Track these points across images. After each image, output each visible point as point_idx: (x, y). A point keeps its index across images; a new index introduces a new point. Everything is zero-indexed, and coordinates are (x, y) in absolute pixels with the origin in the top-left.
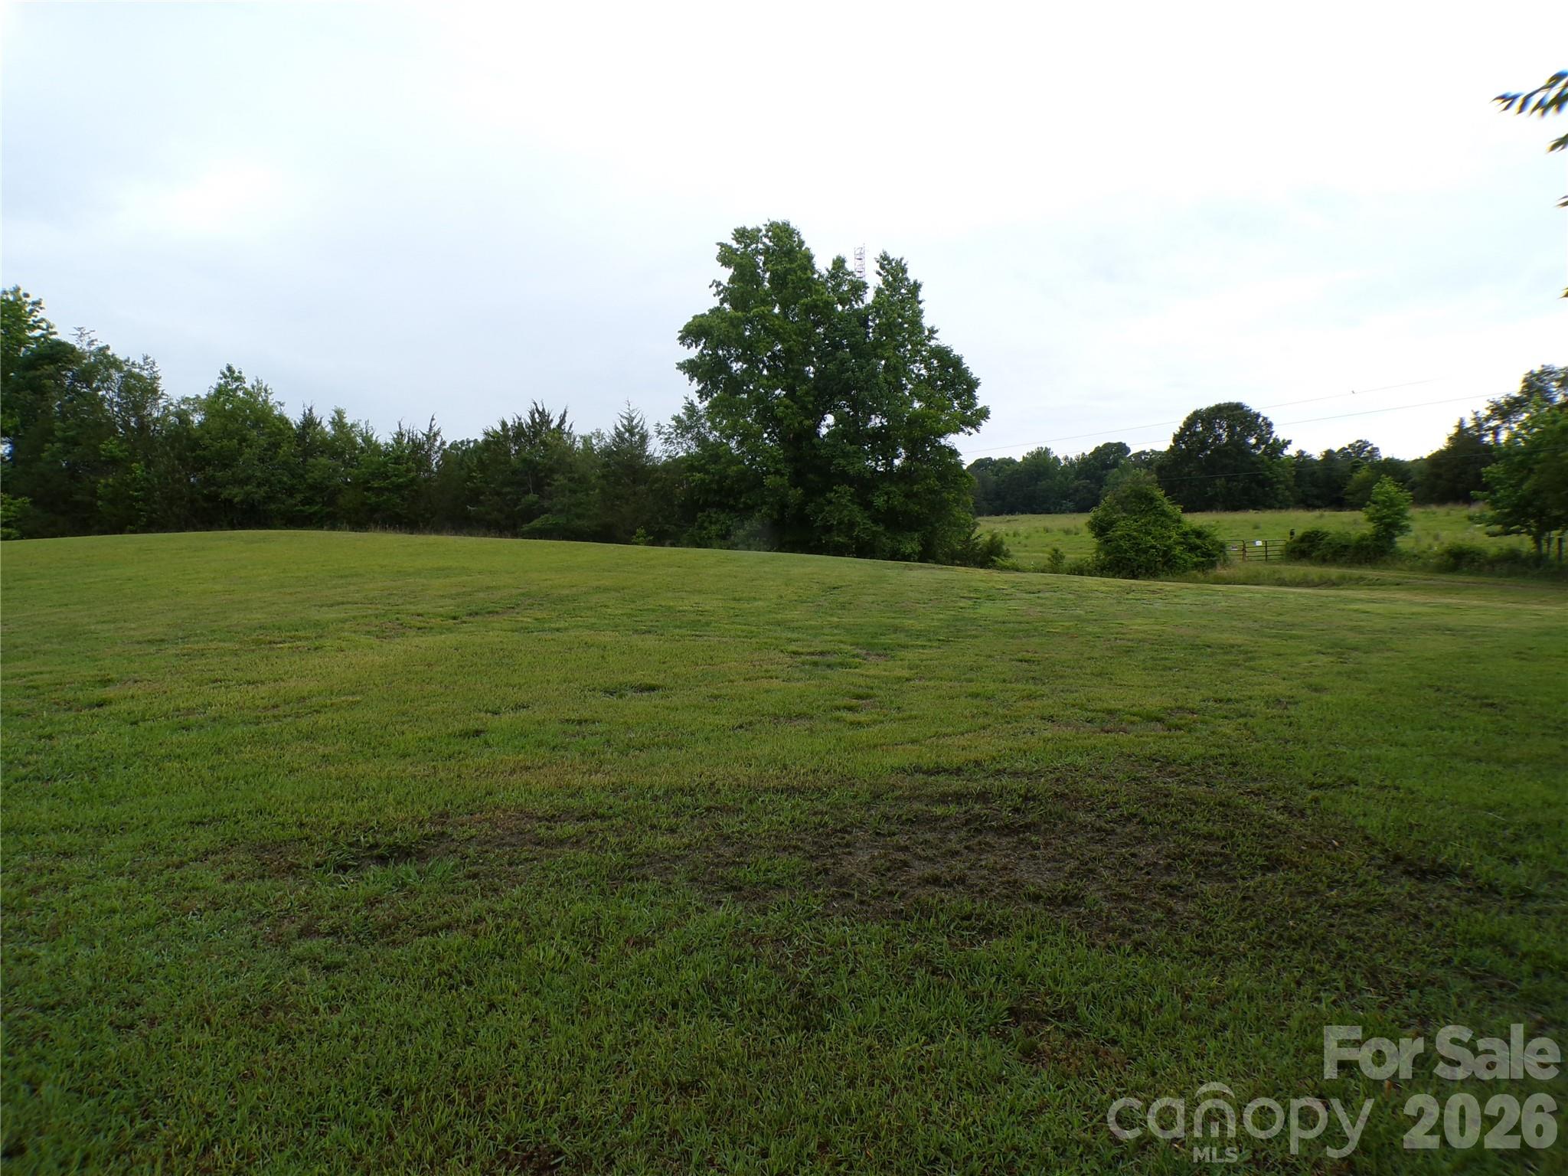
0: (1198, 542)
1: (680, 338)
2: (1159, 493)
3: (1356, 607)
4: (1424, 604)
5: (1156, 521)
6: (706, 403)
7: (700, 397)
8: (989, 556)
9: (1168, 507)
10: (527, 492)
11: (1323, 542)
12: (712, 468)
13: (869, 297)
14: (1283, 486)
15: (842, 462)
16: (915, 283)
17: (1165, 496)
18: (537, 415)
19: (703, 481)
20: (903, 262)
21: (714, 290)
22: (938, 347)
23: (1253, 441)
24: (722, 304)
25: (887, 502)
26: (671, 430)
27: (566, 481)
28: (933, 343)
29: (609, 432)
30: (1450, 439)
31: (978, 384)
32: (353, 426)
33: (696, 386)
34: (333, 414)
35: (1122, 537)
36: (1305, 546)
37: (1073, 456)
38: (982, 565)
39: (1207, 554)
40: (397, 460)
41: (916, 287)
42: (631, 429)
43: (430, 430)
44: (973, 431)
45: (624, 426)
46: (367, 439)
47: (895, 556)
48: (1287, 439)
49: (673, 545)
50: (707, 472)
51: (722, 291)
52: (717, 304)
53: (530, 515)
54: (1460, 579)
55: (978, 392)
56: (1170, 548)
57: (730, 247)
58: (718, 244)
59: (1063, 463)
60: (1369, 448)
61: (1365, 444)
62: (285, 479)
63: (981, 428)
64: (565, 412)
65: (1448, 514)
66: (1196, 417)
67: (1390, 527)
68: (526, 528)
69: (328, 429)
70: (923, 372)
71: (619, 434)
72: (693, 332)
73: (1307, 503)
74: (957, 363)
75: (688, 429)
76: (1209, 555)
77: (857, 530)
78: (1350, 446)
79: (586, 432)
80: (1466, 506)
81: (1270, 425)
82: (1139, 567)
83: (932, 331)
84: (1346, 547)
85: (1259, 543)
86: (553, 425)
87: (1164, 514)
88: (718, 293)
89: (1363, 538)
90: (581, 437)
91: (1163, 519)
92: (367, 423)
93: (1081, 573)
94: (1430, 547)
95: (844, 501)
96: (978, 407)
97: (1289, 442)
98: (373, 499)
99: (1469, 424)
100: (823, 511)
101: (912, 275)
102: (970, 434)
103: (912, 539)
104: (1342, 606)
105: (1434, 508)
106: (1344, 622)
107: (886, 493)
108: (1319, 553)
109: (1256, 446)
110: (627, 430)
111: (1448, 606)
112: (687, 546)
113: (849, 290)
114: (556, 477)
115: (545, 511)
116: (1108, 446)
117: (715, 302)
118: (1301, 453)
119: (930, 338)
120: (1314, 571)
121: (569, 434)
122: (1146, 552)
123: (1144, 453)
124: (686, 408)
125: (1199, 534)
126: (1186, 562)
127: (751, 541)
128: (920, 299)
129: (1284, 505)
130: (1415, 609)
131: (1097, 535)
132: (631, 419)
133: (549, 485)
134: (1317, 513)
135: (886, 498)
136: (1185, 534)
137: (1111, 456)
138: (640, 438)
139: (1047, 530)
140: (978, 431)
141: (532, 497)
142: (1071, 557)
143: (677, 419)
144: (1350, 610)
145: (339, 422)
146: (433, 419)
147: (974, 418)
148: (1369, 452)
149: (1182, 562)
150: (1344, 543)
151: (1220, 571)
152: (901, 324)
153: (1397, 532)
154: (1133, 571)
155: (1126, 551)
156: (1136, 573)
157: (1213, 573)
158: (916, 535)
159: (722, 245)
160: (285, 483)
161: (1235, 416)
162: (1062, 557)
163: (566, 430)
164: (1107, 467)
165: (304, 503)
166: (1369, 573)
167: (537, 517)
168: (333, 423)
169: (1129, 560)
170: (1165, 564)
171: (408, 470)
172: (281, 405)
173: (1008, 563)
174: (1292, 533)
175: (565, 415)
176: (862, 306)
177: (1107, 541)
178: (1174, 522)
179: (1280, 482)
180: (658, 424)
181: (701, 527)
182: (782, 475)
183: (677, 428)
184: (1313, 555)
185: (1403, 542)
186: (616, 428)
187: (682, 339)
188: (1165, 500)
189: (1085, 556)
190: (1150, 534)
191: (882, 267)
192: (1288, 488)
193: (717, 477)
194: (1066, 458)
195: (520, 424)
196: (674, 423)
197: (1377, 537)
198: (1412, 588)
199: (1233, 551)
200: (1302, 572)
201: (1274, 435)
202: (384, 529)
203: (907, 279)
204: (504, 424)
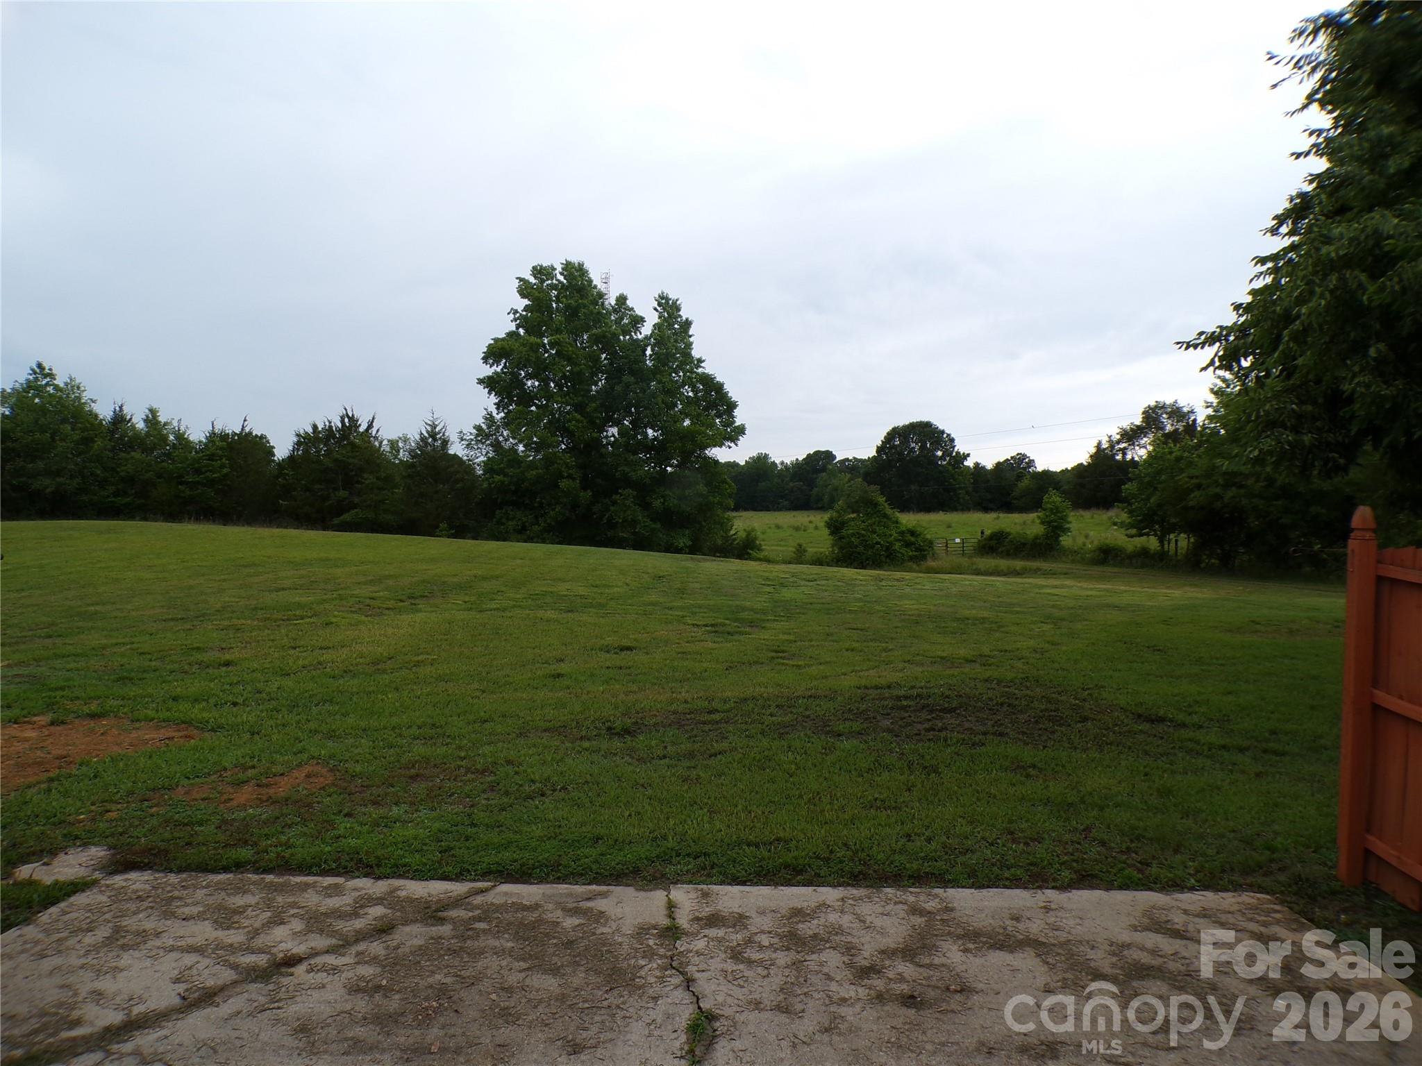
0: (913, 539)
1: (483, 359)
2: (882, 499)
3: (1049, 591)
4: (1091, 589)
5: (879, 522)
6: (502, 415)
7: (498, 409)
8: (745, 549)
9: (889, 511)
10: (335, 489)
11: (1007, 540)
12: (511, 471)
13: (646, 330)
14: (964, 491)
15: (627, 469)
16: (687, 319)
17: (886, 502)
18: (346, 420)
19: (502, 482)
20: (678, 303)
21: (512, 316)
22: (704, 373)
23: (940, 453)
24: (517, 328)
25: (663, 503)
26: (472, 437)
27: (375, 480)
28: (700, 370)
29: (414, 436)
30: (1091, 456)
31: (737, 406)
32: (166, 424)
33: (494, 399)
34: (147, 411)
35: (853, 535)
36: (993, 543)
37: (788, 461)
38: (740, 557)
39: (919, 549)
40: (211, 457)
41: (688, 324)
42: (433, 435)
43: (242, 429)
44: (732, 445)
45: (428, 432)
46: (180, 437)
47: (670, 549)
48: (966, 453)
49: (475, 538)
50: (505, 475)
51: (518, 318)
52: (514, 329)
53: (340, 509)
54: (1109, 570)
55: (736, 412)
56: (891, 544)
57: (528, 281)
58: (517, 278)
59: (780, 467)
60: (1027, 460)
61: (1023, 456)
62: (99, 472)
63: (739, 443)
64: (373, 418)
65: (1092, 518)
66: (894, 433)
67: (1056, 528)
68: (336, 521)
69: (141, 425)
70: (691, 394)
71: (423, 439)
72: (494, 353)
73: (984, 506)
74: (719, 388)
75: (487, 436)
76: (921, 550)
77: (638, 527)
78: (1012, 458)
79: (394, 437)
80: (1104, 511)
81: (952, 440)
82: (867, 559)
83: (700, 361)
84: (1024, 544)
85: (958, 540)
86: (362, 429)
87: (885, 516)
88: (515, 320)
89: (1036, 538)
90: (389, 441)
91: (885, 520)
92: (179, 421)
93: (821, 564)
94: (1084, 544)
95: (628, 503)
96: (736, 424)
97: (968, 455)
98: (188, 492)
99: (1105, 445)
100: (610, 510)
101: (685, 314)
102: (730, 447)
103: (684, 535)
104: (1037, 590)
105: (1081, 512)
106: (1046, 602)
107: (662, 497)
108: (1004, 548)
109: (942, 458)
110: (431, 436)
111: (1107, 590)
112: (487, 539)
113: (630, 323)
114: (366, 476)
115: (355, 506)
116: (817, 453)
117: (512, 327)
118: (977, 464)
119: (698, 366)
120: (1003, 563)
121: (376, 438)
122: (872, 547)
123: (847, 460)
124: (486, 419)
125: (913, 533)
126: (903, 555)
127: (545, 535)
128: (690, 333)
129: (966, 508)
130: (1089, 593)
131: (832, 533)
132: (434, 426)
133: (358, 482)
134: (993, 515)
135: (662, 500)
136: (902, 533)
137: (820, 462)
138: (442, 443)
139: (778, 527)
140: (736, 445)
141: (343, 494)
142: (811, 551)
143: (478, 428)
144: (1044, 593)
145: (152, 419)
146: (245, 420)
147: (734, 434)
148: (1026, 463)
149: (900, 555)
150: (1023, 541)
151: (931, 563)
152: (675, 354)
153: (1062, 534)
154: (862, 563)
155: (856, 547)
156: (865, 564)
157: (925, 565)
158: (687, 532)
159: (521, 279)
160: (98, 476)
161: (925, 433)
162: (805, 551)
163: (374, 434)
164: (817, 471)
165: (116, 494)
166: (1045, 565)
167: (348, 510)
168: (146, 421)
169: (859, 553)
170: (887, 557)
171: (223, 466)
172: (94, 401)
173: (761, 555)
174: (982, 533)
175: (373, 421)
176: (640, 337)
177: (841, 538)
178: (893, 523)
179: (960, 488)
180: (461, 432)
181: (499, 523)
182: (574, 479)
183: (477, 435)
184: (1000, 550)
185: (1066, 541)
186: (422, 434)
187: (485, 359)
188: (886, 504)
189: (823, 550)
190: (875, 533)
191: (660, 305)
192: (967, 493)
193: (515, 479)
194: (782, 463)
195: (330, 427)
196: (474, 431)
197: (1047, 536)
198: (1077, 577)
199: (939, 546)
200: (993, 564)
201: (956, 449)
202: (197, 520)
203: (680, 316)
204: (315, 427)
